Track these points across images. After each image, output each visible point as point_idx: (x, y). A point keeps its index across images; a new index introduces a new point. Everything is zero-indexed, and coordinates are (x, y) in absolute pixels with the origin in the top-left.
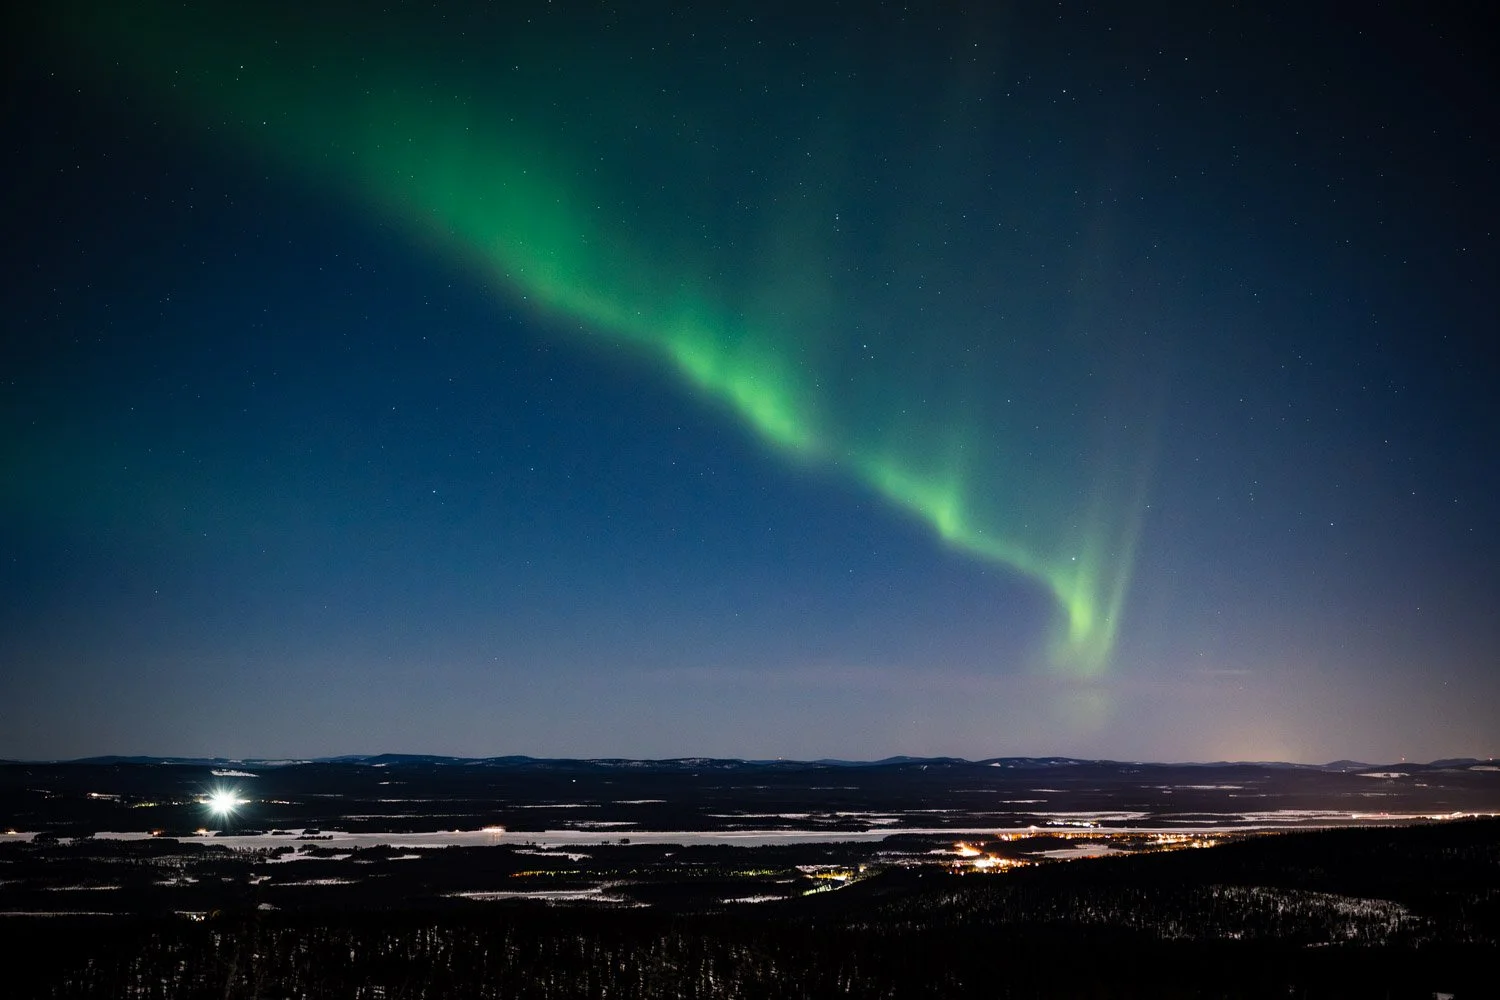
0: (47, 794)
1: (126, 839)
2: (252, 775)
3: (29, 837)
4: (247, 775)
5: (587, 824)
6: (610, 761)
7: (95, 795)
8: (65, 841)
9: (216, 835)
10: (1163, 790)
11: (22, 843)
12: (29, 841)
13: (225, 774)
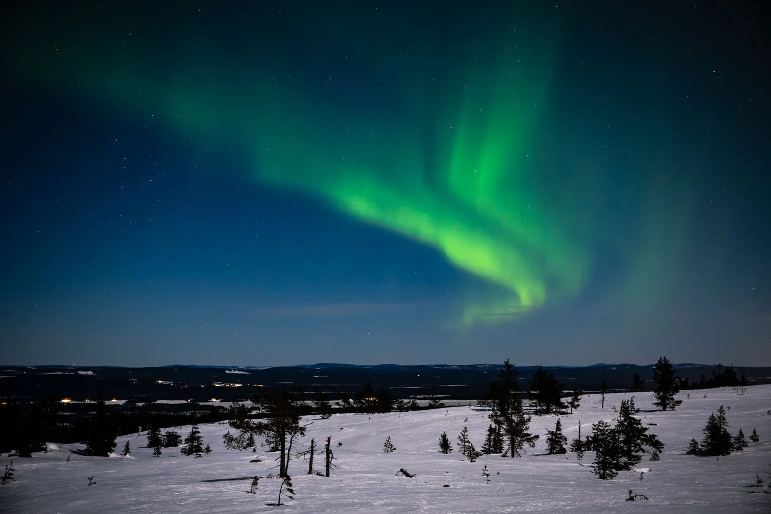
0: (135, 381)
1: (172, 403)
2: (247, 373)
3: (122, 402)
4: (244, 373)
5: (422, 396)
6: (440, 366)
7: (160, 382)
8: (141, 404)
9: (220, 402)
10: (751, 379)
11: (118, 405)
12: (121, 404)
13: (232, 372)
